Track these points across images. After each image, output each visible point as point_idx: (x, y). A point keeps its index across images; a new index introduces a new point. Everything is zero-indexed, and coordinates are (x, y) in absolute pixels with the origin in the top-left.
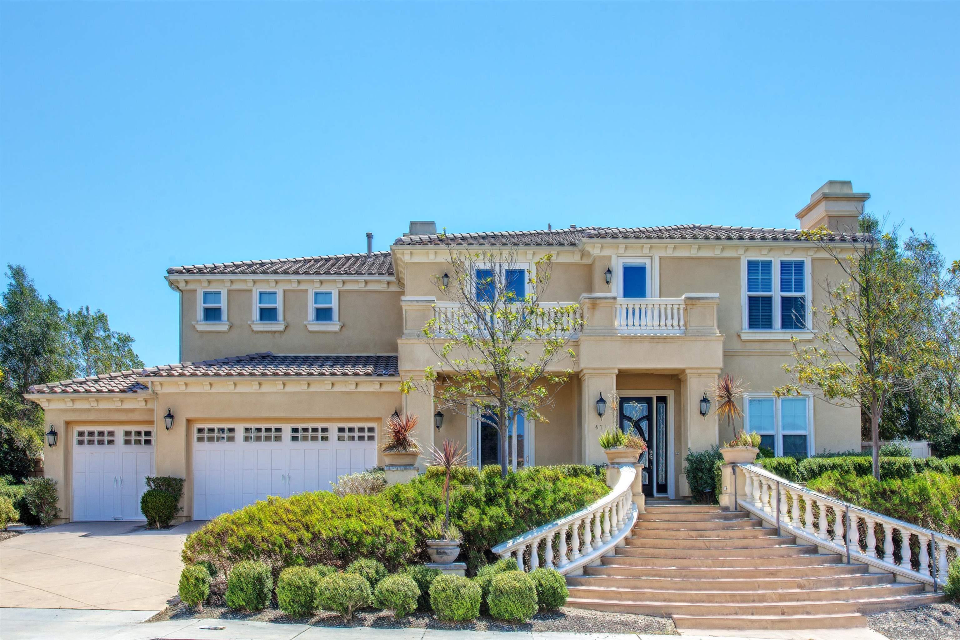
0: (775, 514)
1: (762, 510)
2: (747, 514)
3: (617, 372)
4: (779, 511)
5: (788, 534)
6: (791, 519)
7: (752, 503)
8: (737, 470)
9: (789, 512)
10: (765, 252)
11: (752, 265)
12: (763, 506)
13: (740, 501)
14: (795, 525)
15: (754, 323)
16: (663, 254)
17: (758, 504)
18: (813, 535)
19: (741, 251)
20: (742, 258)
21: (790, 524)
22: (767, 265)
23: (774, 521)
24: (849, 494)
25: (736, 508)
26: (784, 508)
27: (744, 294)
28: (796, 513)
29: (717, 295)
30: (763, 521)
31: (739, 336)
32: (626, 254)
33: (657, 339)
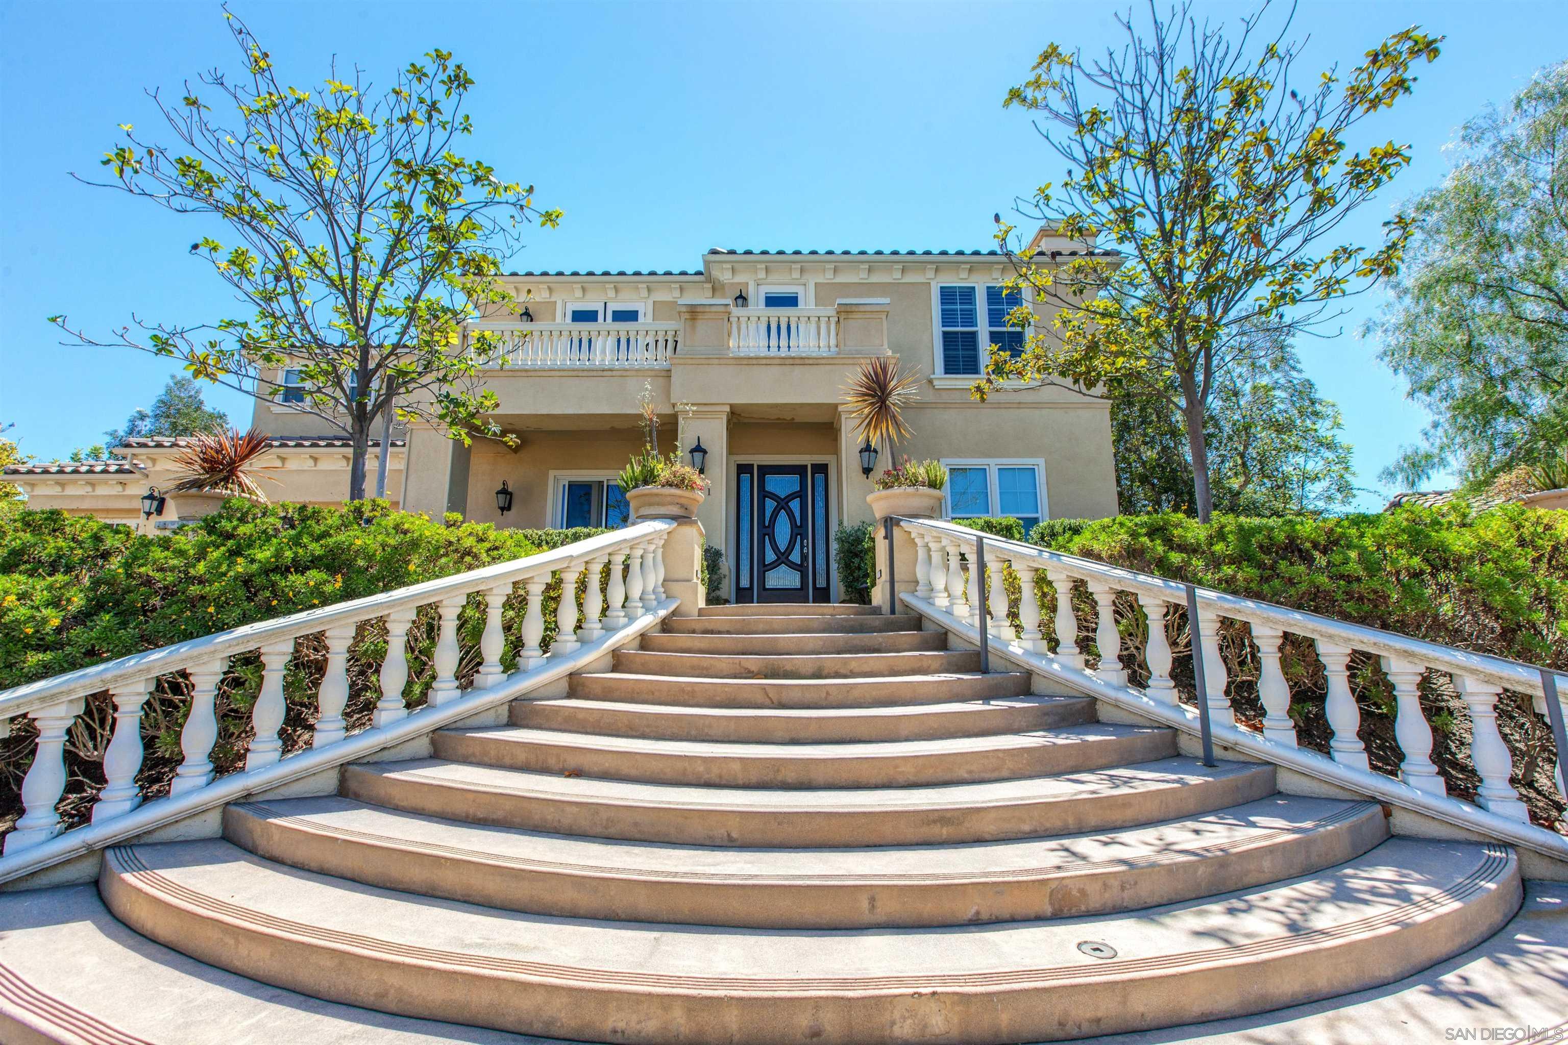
0: (977, 621)
1: (949, 612)
2: (917, 622)
3: (728, 409)
4: (985, 611)
5: (1008, 664)
6: (1018, 628)
7: (929, 600)
8: (896, 531)
9: (1013, 615)
10: (964, 275)
11: (947, 295)
12: (952, 605)
13: (903, 595)
14: (1028, 645)
15: (951, 367)
16: (821, 280)
17: (942, 601)
18: (1079, 672)
19: (930, 274)
20: (933, 284)
21: (1016, 643)
22: (968, 295)
23: (976, 637)
24: (1176, 558)
25: (893, 611)
26: (999, 605)
27: (937, 329)
28: (1030, 615)
29: (887, 300)
30: (950, 636)
31: (930, 382)
32: (769, 281)
33: (791, 361)
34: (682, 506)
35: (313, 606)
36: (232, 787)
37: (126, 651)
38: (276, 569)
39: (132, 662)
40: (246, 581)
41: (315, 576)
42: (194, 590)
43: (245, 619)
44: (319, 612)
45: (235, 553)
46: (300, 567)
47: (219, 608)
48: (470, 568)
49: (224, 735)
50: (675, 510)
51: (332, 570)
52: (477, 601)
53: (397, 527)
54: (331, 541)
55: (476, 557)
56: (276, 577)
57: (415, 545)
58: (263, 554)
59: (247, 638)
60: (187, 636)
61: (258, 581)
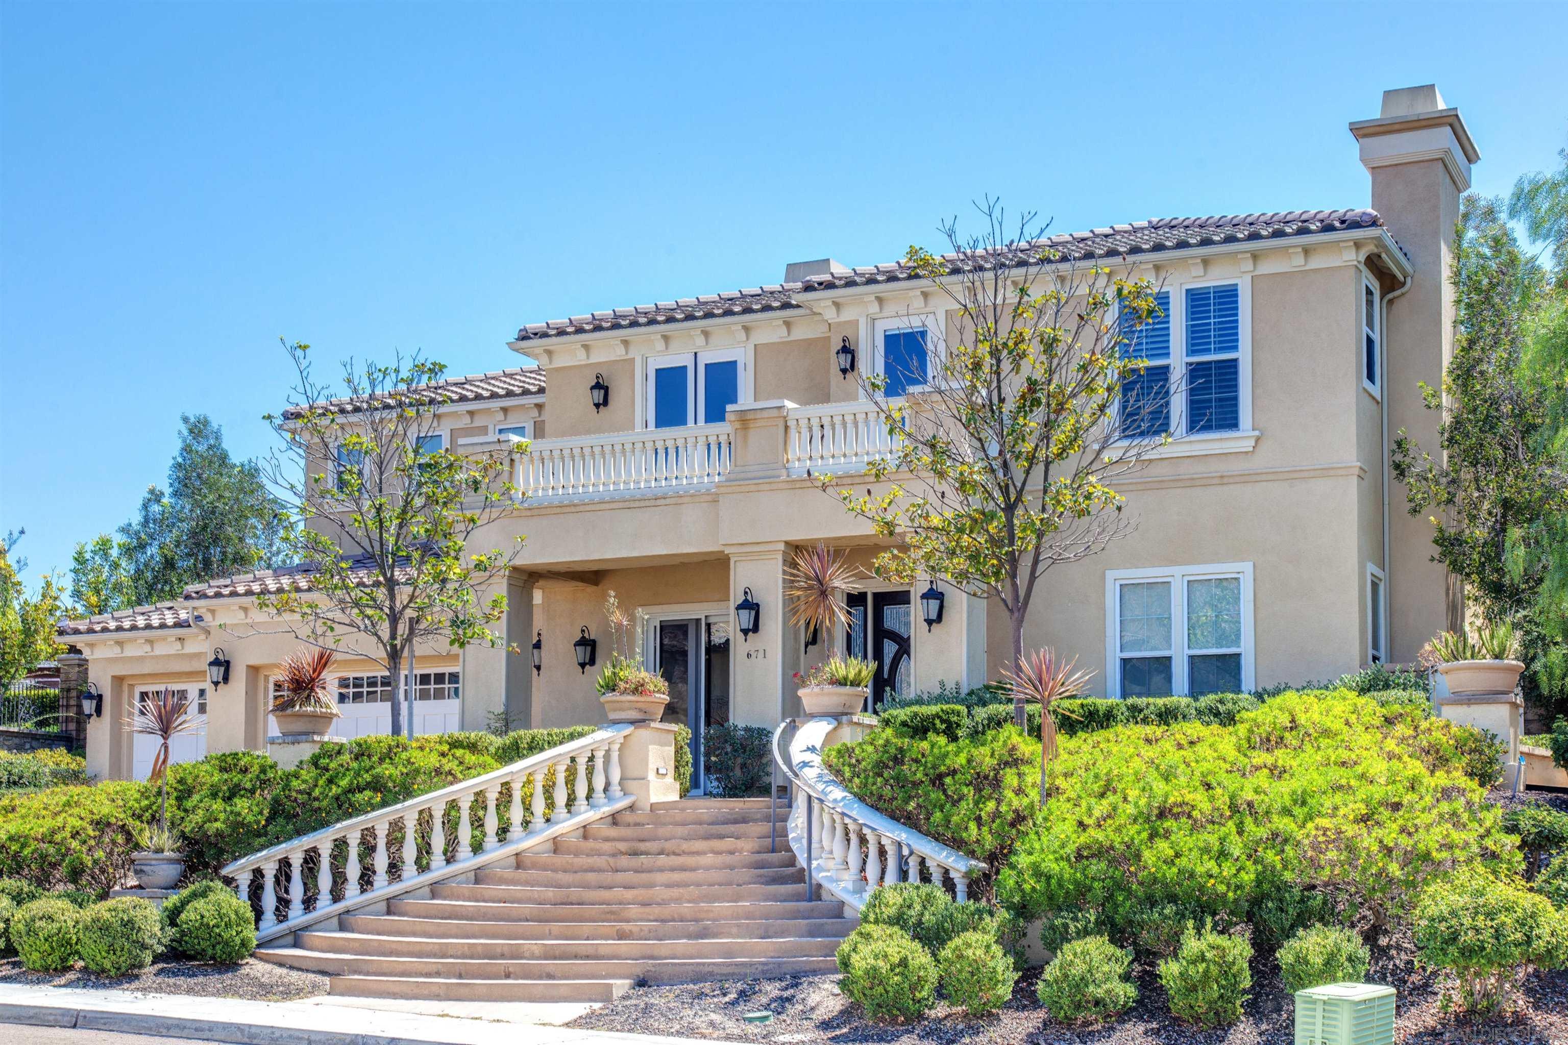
3: (782, 547)
10: (1150, 277)
15: (1132, 423)
16: (952, 305)
32: (885, 314)
33: (849, 481)
34: (640, 710)
35: (368, 812)
36: (340, 906)
37: (290, 838)
38: (349, 791)
39: (295, 842)
40: (337, 798)
41: (368, 793)
42: (316, 804)
43: (338, 820)
44: (370, 815)
45: (330, 781)
46: (361, 790)
47: (328, 813)
48: (451, 784)
49: (335, 882)
50: (634, 715)
51: (376, 790)
52: (453, 805)
53: (408, 760)
54: (374, 772)
55: (454, 776)
56: (350, 795)
57: (417, 771)
58: (344, 783)
59: (341, 829)
60: (315, 829)
61: (342, 798)
